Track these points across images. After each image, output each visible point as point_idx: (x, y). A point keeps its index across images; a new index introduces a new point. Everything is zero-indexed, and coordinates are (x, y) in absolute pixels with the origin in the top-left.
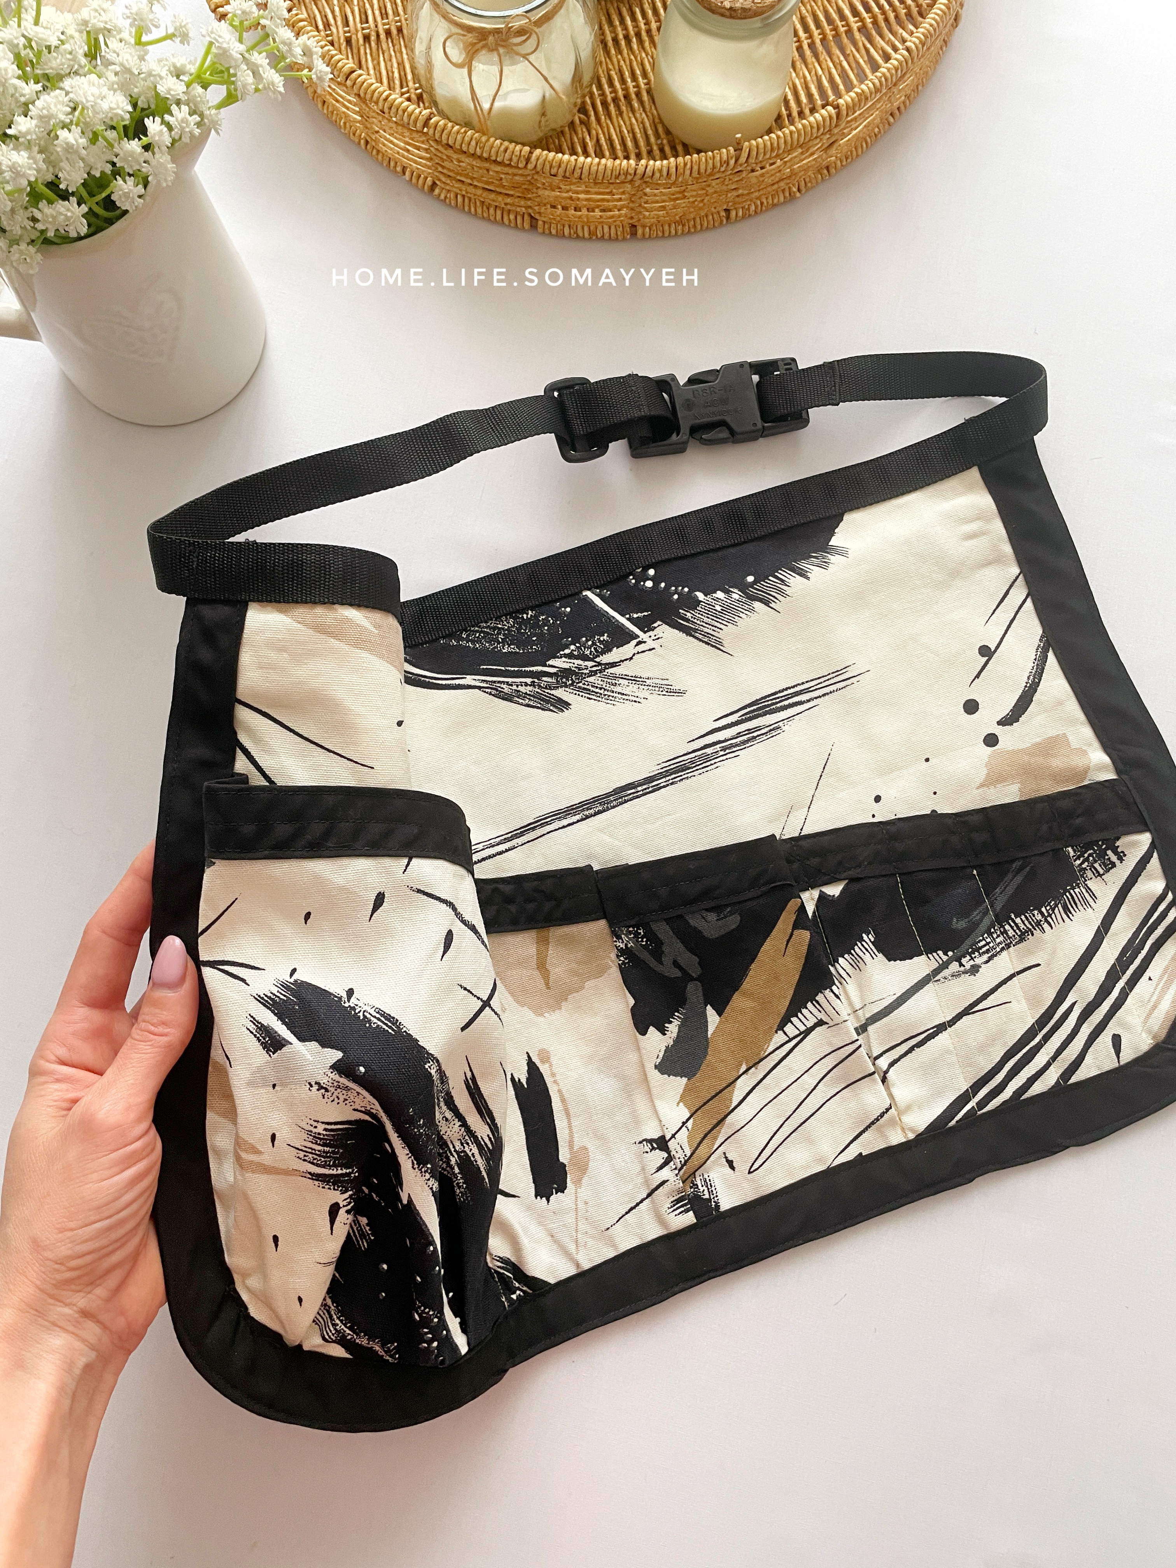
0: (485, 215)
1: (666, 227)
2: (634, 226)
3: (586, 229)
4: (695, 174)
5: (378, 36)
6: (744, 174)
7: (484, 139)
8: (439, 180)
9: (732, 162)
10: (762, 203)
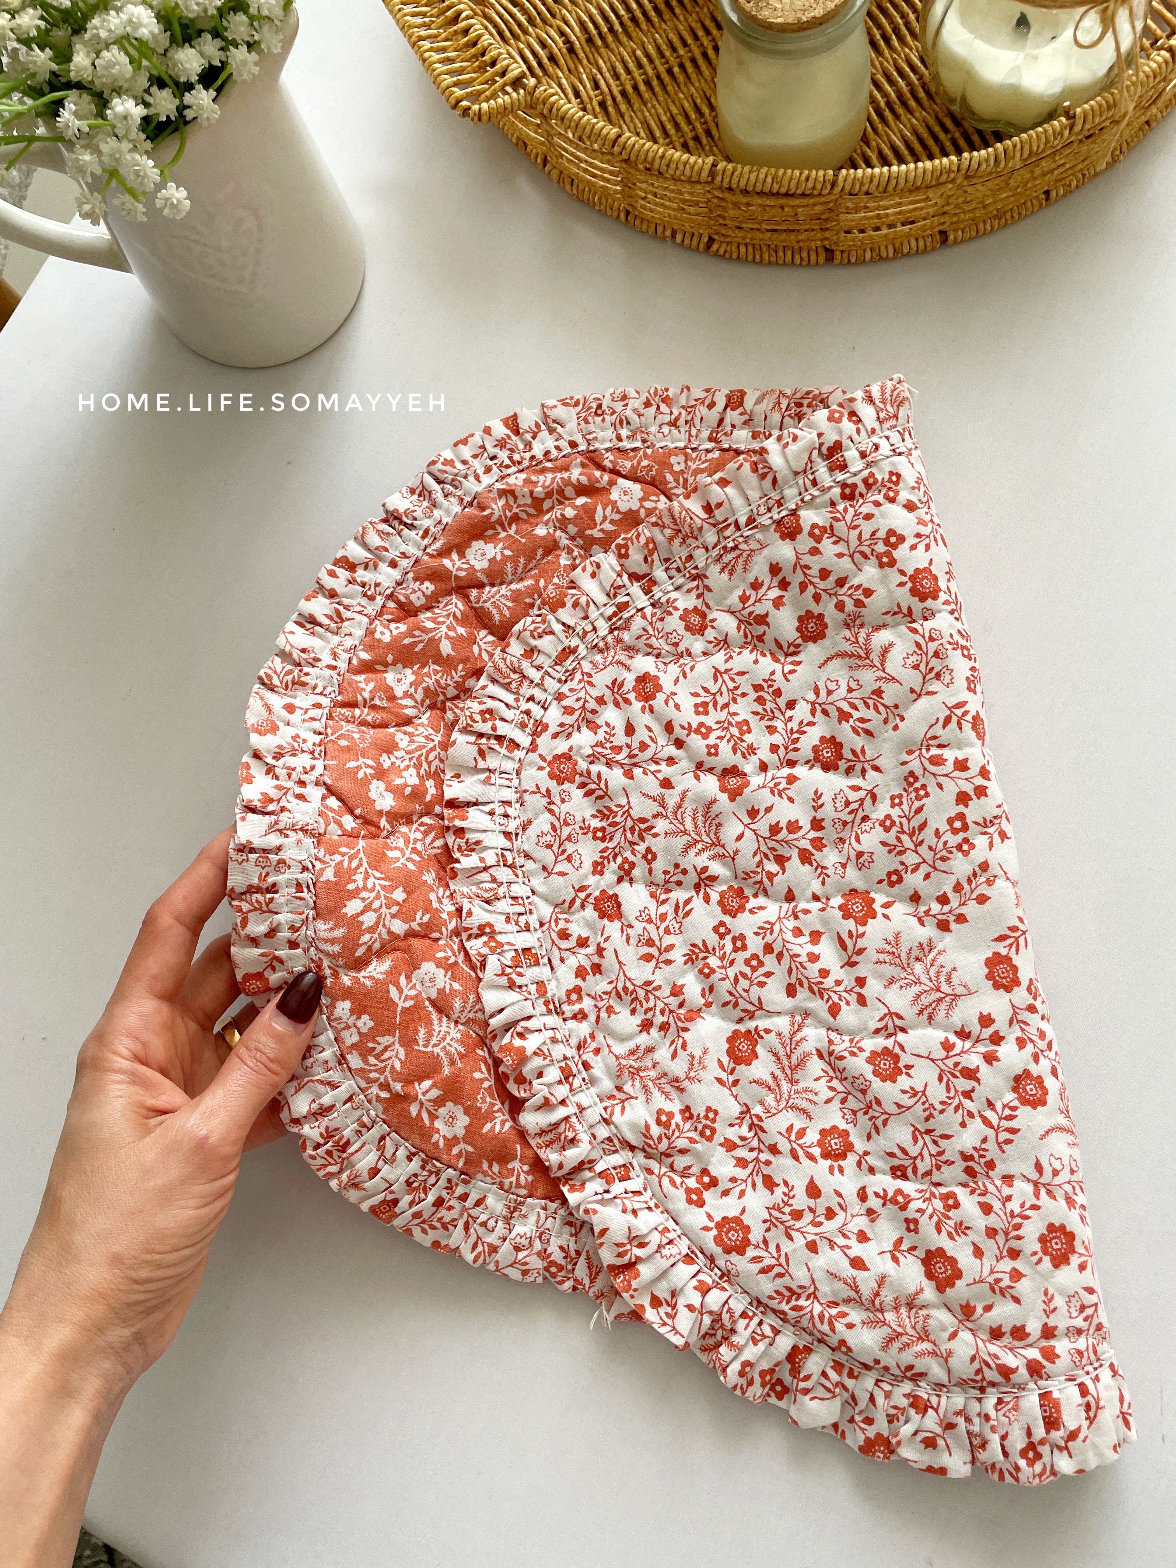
0: (773, 259)
1: (981, 225)
2: (943, 233)
3: (891, 248)
4: (1025, 155)
5: (614, 99)
6: (1075, 145)
7: (781, 171)
8: (717, 233)
9: (1067, 132)
10: (1084, 176)
